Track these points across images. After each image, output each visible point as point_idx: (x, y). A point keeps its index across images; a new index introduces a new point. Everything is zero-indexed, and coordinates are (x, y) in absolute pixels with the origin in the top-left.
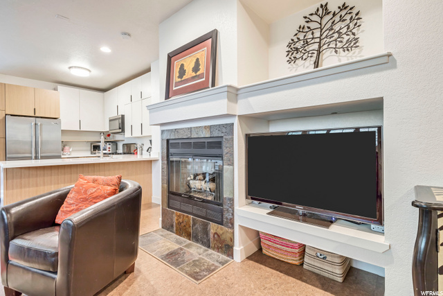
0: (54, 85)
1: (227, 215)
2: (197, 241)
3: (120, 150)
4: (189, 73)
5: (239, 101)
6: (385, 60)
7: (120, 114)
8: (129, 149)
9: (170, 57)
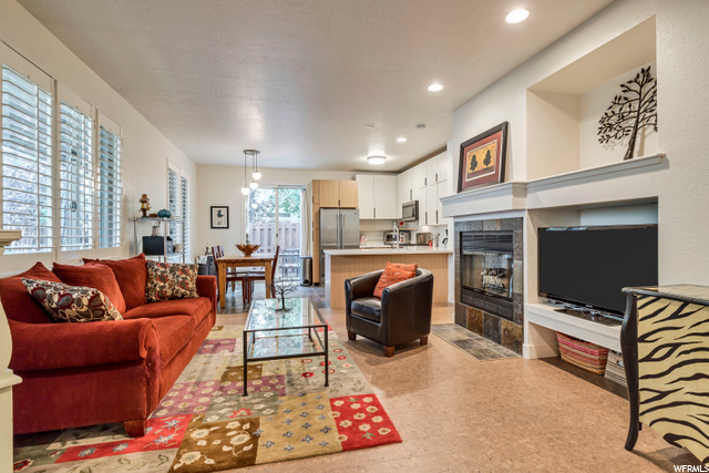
0: (352, 174)
1: (517, 311)
2: (488, 337)
3: (414, 241)
4: (481, 165)
5: (529, 195)
6: (657, 160)
7: (414, 199)
8: (424, 240)
9: (462, 148)
